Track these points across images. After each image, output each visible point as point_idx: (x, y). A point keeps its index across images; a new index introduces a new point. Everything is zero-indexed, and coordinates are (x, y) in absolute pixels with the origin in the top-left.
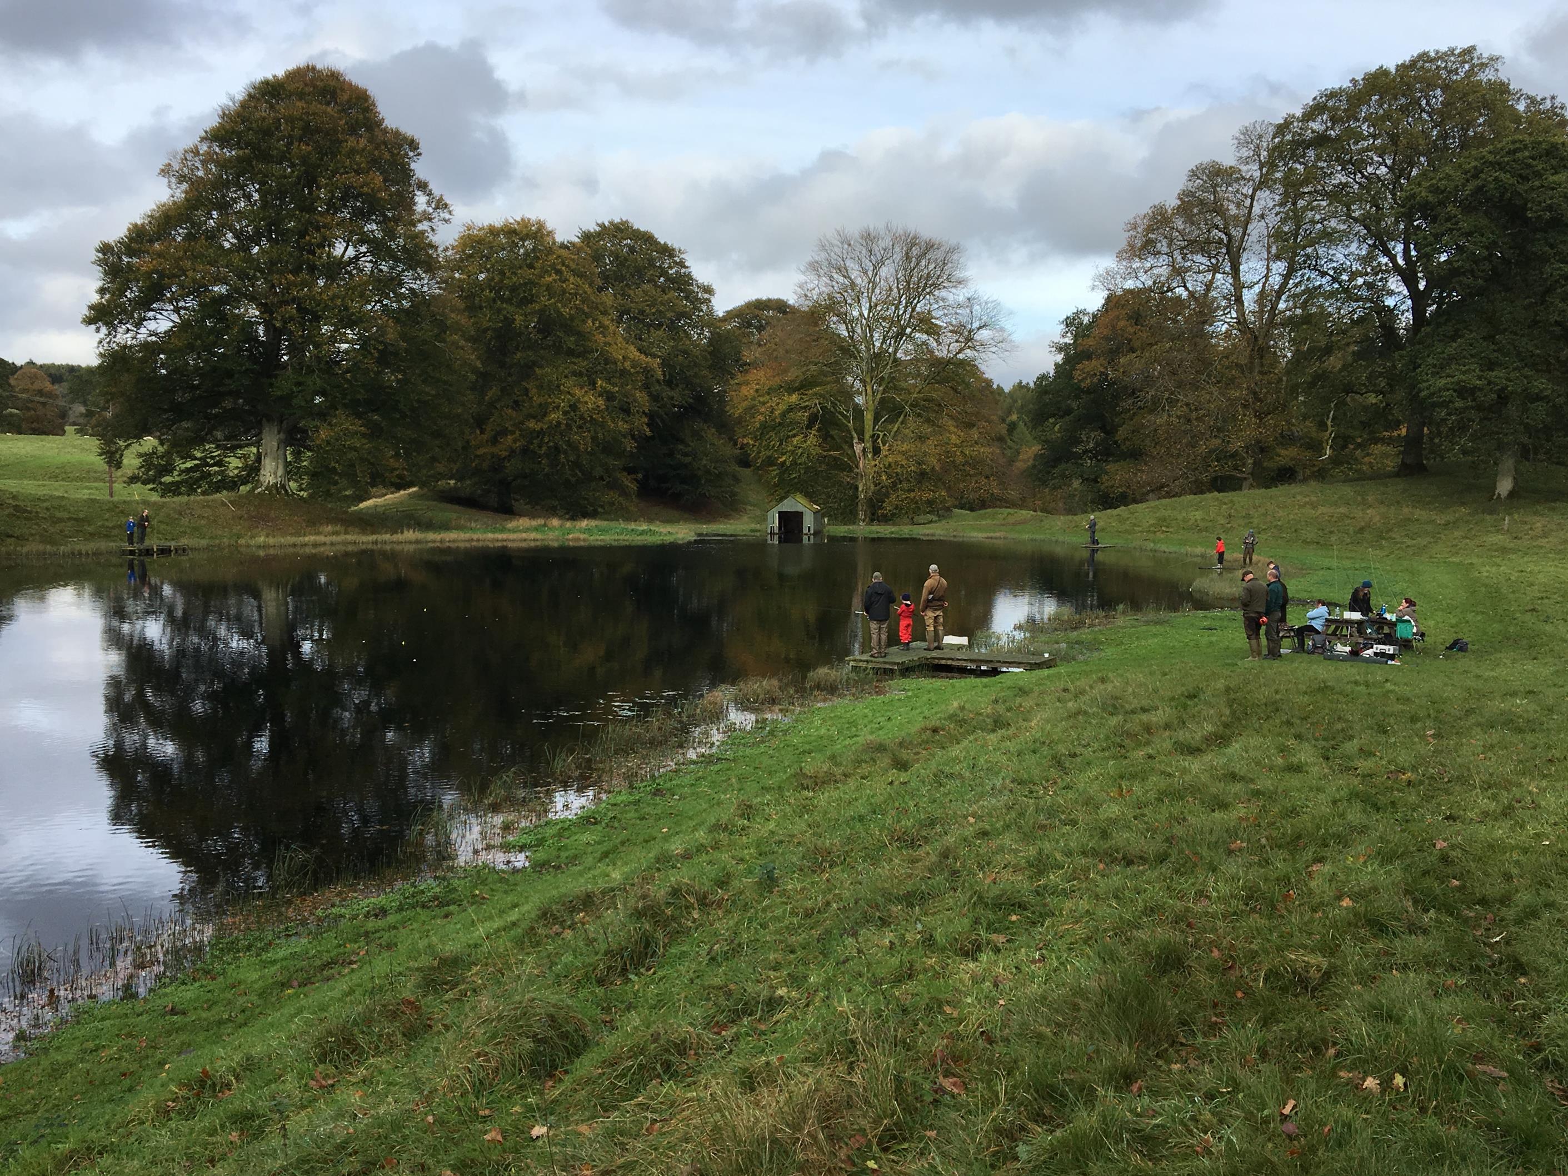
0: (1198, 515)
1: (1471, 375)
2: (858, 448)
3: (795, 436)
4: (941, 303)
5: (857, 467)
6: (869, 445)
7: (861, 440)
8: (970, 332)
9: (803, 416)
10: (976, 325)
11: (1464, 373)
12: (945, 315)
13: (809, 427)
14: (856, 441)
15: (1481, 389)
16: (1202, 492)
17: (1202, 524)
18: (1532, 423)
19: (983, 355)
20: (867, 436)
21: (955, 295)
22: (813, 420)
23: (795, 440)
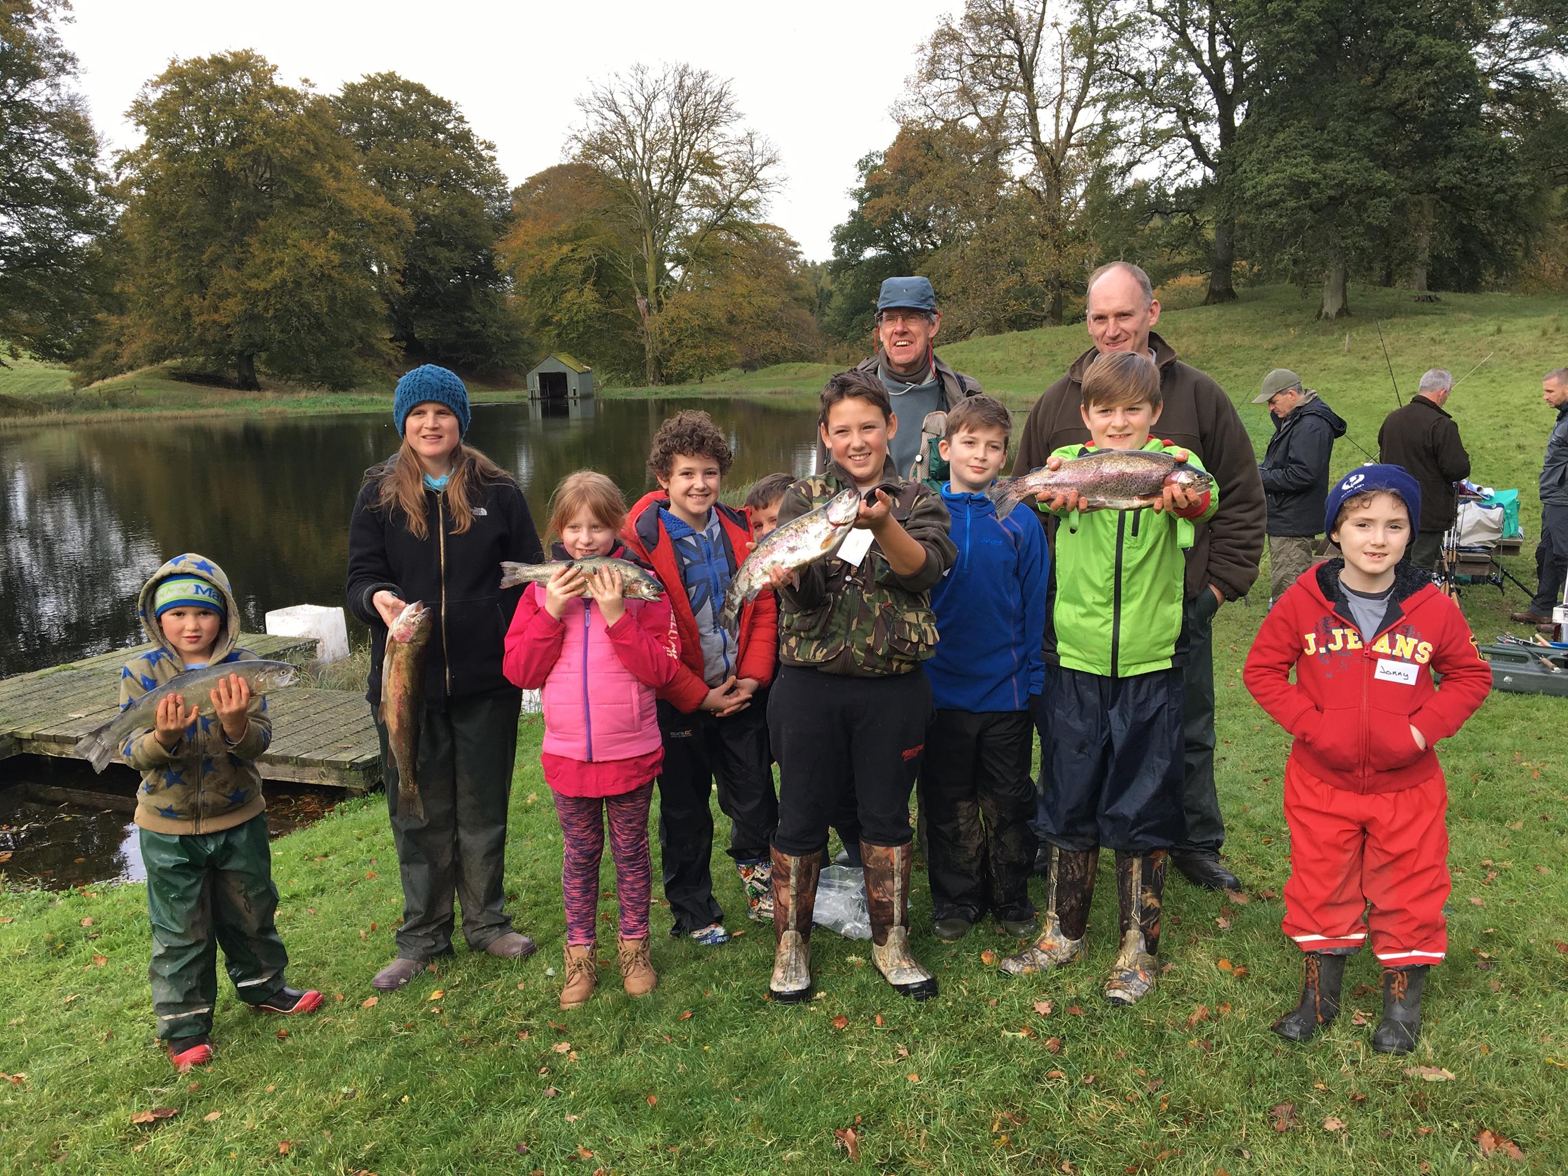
0: (998, 355)
1: (1304, 168)
2: (642, 304)
3: (569, 290)
4: (721, 139)
5: (642, 324)
6: (653, 300)
7: (645, 294)
8: (752, 169)
9: (576, 270)
10: (758, 161)
11: (1296, 166)
12: (726, 153)
13: (584, 281)
14: (639, 296)
15: (1316, 184)
16: (1000, 332)
17: (1000, 365)
18: (1376, 223)
19: (767, 196)
20: (651, 291)
21: (731, 130)
22: (587, 272)
23: (569, 296)
